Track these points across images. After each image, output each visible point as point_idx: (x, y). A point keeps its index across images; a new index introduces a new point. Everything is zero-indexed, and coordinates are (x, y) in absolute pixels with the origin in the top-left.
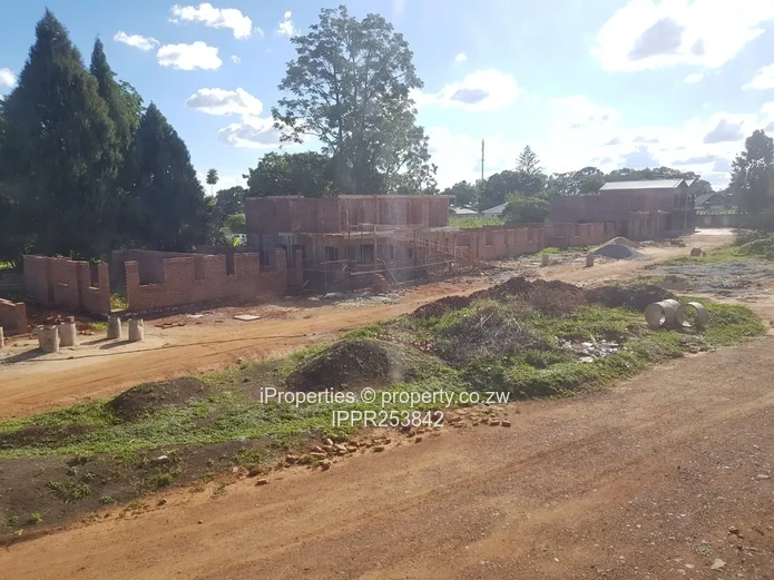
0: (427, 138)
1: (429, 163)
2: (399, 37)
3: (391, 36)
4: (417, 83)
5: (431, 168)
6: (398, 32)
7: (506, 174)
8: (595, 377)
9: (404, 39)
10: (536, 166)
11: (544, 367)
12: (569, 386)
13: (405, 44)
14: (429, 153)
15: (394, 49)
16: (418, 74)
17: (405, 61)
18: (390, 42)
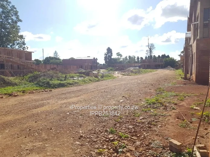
0: (24, 38)
1: (25, 46)
2: (13, 6)
3: (11, 5)
4: (21, 21)
5: (26, 47)
6: (13, 5)
7: (50, 57)
8: (78, 83)
9: (15, 7)
10: (58, 56)
11: (63, 81)
12: (70, 84)
13: (15, 8)
14: (25, 43)
15: (12, 10)
16: (20, 18)
17: (16, 13)
18: (10, 7)
